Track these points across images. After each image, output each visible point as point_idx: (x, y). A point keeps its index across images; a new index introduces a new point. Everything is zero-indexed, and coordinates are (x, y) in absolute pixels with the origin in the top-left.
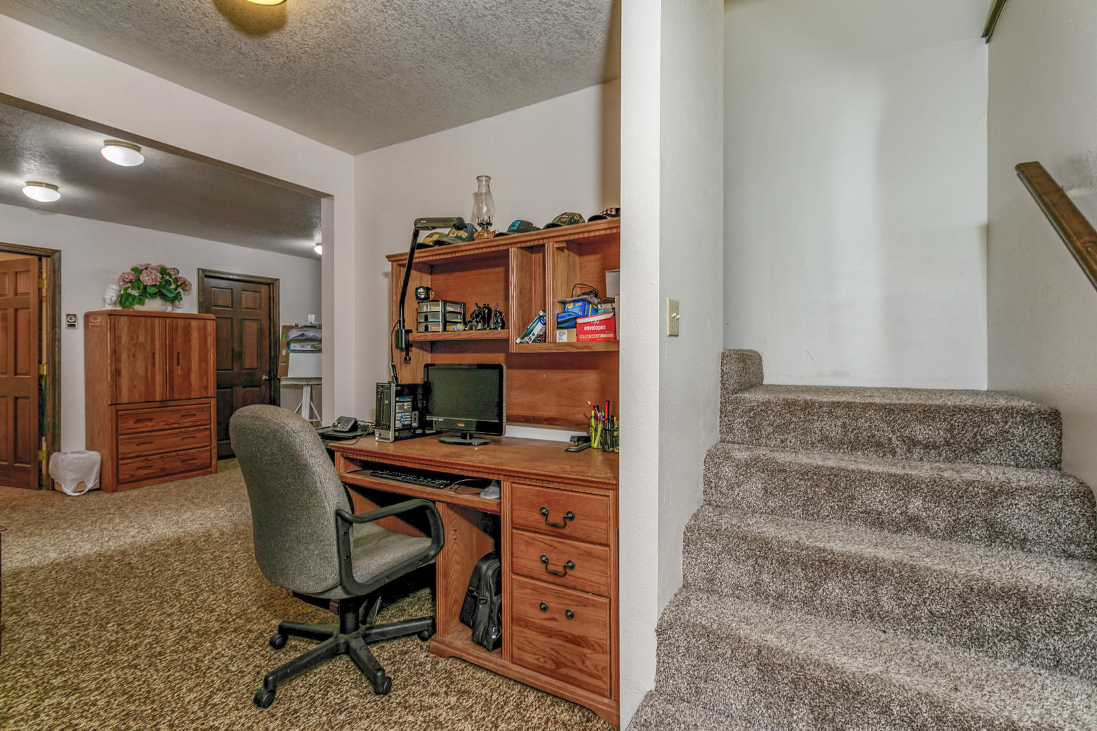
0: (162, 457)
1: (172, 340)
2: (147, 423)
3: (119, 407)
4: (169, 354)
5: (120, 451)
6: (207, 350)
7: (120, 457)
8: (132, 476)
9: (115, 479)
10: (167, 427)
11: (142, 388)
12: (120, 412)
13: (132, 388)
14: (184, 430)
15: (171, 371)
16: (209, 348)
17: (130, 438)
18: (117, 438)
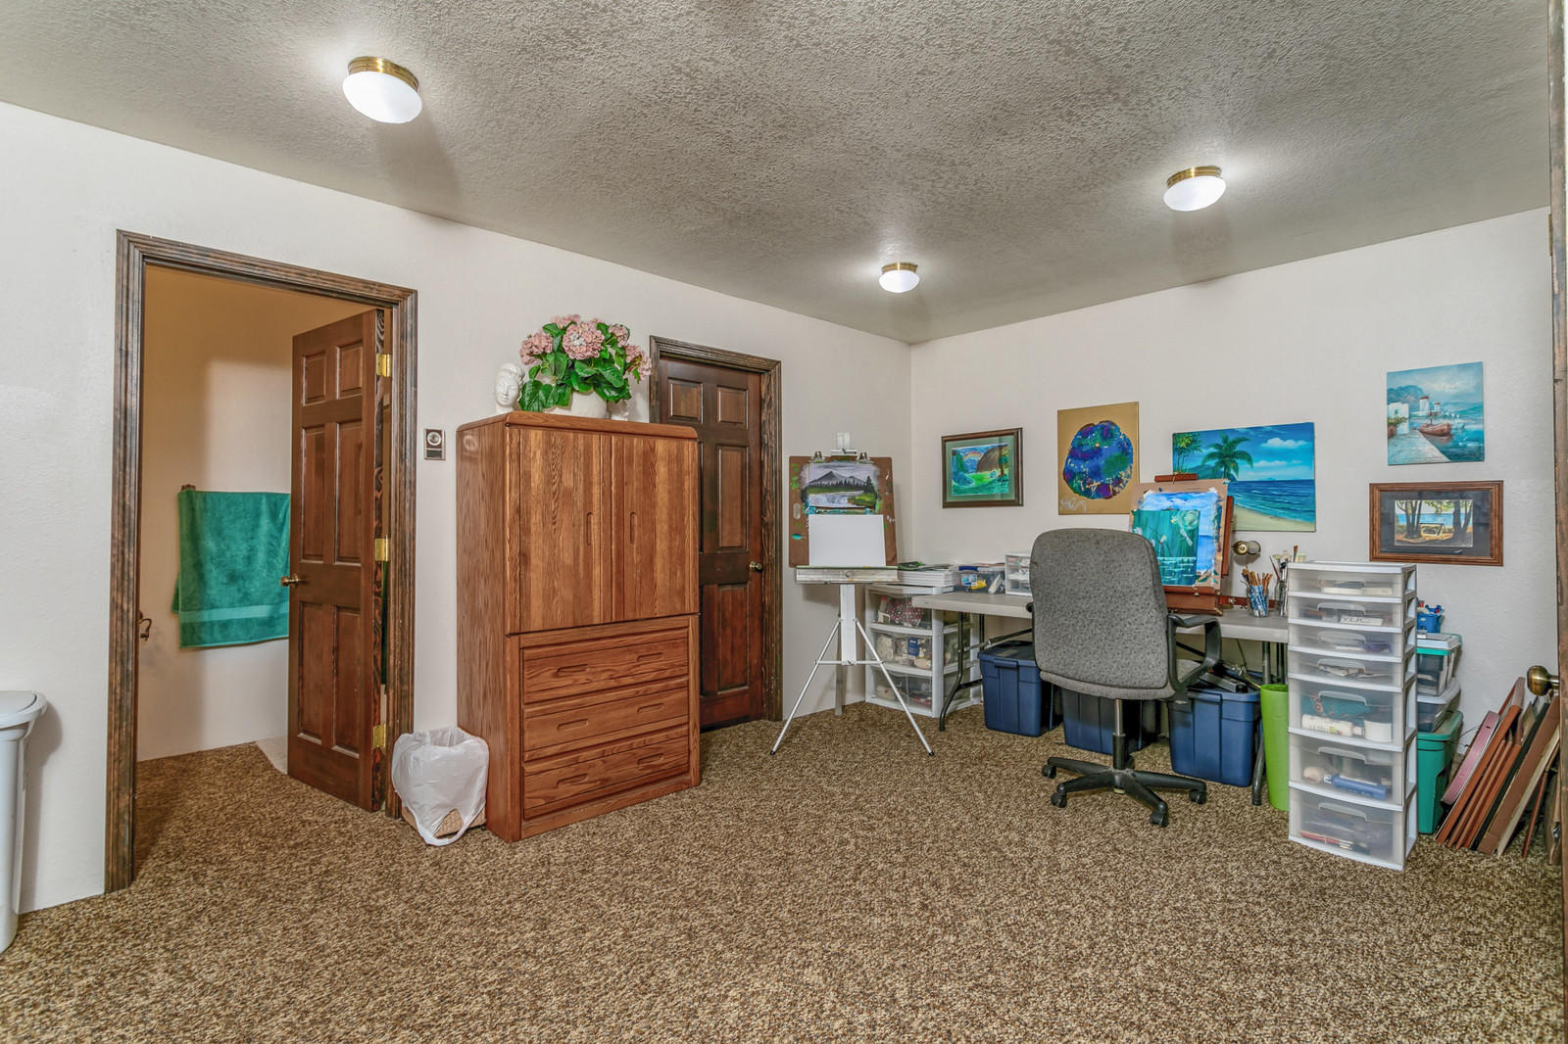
0: (603, 755)
1: (622, 484)
2: (577, 676)
3: (526, 640)
4: (617, 515)
5: (527, 745)
6: (683, 508)
7: (527, 755)
8: (549, 800)
9: (517, 810)
10: (613, 683)
11: (567, 593)
12: (527, 652)
13: (549, 595)
14: (641, 689)
15: (620, 555)
16: (686, 502)
17: (545, 713)
18: (521, 711)
